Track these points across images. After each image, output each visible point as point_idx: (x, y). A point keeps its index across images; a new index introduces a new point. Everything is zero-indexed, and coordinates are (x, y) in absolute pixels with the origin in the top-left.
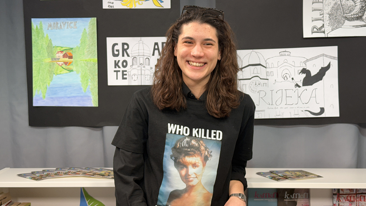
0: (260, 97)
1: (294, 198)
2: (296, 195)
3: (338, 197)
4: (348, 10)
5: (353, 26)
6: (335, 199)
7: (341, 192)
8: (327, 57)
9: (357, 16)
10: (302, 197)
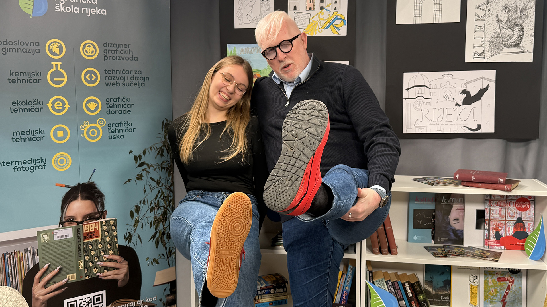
0: (423, 114)
1: (450, 202)
2: (452, 199)
3: (490, 203)
4: (507, 38)
5: (511, 53)
6: (487, 204)
7: (493, 198)
8: (486, 80)
9: (515, 43)
10: (457, 201)
